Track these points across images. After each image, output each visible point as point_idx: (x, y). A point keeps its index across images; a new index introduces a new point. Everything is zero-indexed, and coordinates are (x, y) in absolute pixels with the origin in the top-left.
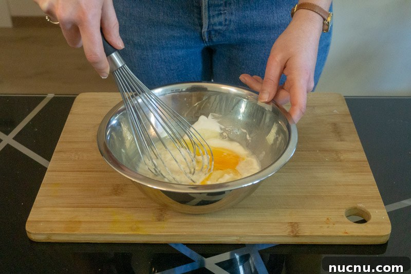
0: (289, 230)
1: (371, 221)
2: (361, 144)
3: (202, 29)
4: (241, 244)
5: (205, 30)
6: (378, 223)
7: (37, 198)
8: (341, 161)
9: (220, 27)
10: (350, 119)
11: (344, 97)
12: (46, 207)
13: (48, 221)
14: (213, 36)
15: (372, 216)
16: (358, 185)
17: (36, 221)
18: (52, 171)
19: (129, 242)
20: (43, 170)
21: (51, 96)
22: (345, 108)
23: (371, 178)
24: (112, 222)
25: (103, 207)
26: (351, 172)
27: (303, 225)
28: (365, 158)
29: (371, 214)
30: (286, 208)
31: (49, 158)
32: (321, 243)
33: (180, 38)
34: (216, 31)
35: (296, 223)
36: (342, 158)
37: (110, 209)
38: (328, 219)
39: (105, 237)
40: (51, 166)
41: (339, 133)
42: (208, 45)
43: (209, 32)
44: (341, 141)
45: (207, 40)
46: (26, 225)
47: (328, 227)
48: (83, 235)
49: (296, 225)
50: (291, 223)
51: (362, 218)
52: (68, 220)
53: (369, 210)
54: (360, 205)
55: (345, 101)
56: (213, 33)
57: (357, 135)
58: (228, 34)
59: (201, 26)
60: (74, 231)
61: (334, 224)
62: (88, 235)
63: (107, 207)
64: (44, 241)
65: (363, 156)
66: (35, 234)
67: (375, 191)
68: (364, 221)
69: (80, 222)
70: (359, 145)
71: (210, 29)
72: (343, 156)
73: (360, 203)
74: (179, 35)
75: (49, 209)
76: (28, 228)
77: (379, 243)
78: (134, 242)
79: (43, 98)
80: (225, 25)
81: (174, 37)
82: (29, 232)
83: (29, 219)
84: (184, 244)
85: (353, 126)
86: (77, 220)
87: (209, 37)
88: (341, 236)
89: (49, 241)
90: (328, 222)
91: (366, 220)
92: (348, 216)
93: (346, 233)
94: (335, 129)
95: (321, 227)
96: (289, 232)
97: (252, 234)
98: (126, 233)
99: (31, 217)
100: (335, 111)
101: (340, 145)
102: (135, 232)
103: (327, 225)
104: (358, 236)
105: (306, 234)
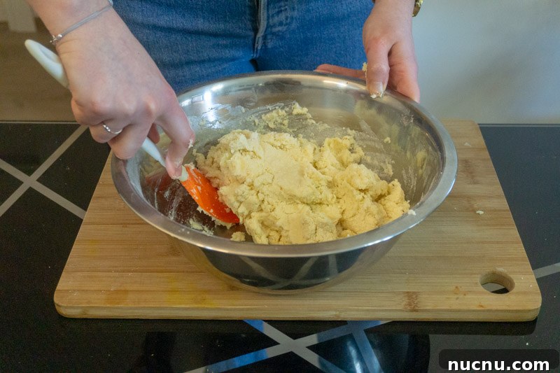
0: (404, 303)
1: (514, 290)
4: (342, 321)
6: (525, 293)
7: (70, 260)
8: (474, 210)
10: (486, 154)
11: (479, 124)
12: (81, 271)
13: (83, 290)
14: (269, 41)
15: (516, 284)
16: (498, 243)
17: (67, 290)
18: (89, 224)
19: (192, 318)
20: (79, 221)
22: (480, 140)
23: (514, 233)
24: (169, 291)
25: (157, 272)
26: (488, 225)
27: (424, 296)
28: (507, 207)
29: (515, 281)
30: (401, 273)
31: (84, 206)
32: (448, 320)
34: (274, 34)
35: (414, 293)
36: (475, 206)
37: (166, 274)
38: (457, 287)
39: (160, 311)
40: (87, 216)
41: (471, 173)
43: (265, 37)
44: (475, 183)
45: (259, 48)
46: (55, 295)
47: (457, 299)
48: (131, 308)
49: (414, 296)
50: (408, 292)
51: (502, 286)
52: (110, 289)
53: (511, 276)
54: (501, 269)
55: (479, 131)
57: (496, 176)
60: (118, 303)
61: (465, 295)
62: (136, 308)
63: (162, 272)
64: (79, 317)
65: (503, 204)
66: (66, 307)
67: (520, 251)
68: (505, 291)
69: (126, 292)
70: (498, 189)
71: (267, 33)
72: (478, 204)
73: (502, 266)
75: (85, 274)
76: (57, 299)
77: (525, 321)
78: (198, 318)
82: (58, 305)
83: (58, 288)
84: (264, 321)
85: (490, 164)
86: (123, 288)
88: (474, 311)
89: (85, 317)
90: (456, 291)
91: (508, 289)
92: (483, 284)
93: (482, 306)
94: (466, 168)
95: (448, 298)
96: (406, 305)
97: (356, 308)
98: (188, 306)
99: (63, 284)
100: (466, 144)
101: (472, 189)
102: (200, 306)
103: (456, 296)
104: (497, 311)
105: (428, 308)
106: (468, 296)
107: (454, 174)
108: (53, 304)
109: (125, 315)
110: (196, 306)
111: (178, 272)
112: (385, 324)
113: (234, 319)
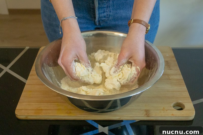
0: (144, 114)
1: (185, 109)
2: (180, 71)
3: (95, 19)
4: (121, 120)
5: (97, 20)
6: (189, 110)
7: (21, 98)
8: (170, 79)
9: (105, 19)
10: (174, 59)
11: (172, 48)
12: (25, 102)
13: (26, 109)
14: (101, 23)
15: (186, 107)
16: (179, 91)
17: (20, 109)
18: (28, 85)
19: (66, 120)
20: (24, 84)
21: (27, 48)
22: (172, 54)
23: (185, 88)
24: (58, 109)
25: (53, 102)
26: (176, 85)
27: (152, 111)
28: (182, 78)
29: (185, 106)
30: (143, 103)
31: (26, 78)
32: (161, 120)
33: (84, 23)
34: (102, 20)
35: (148, 110)
36: (171, 78)
37: (56, 103)
38: (164, 108)
39: (54, 117)
40: (27, 82)
41: (169, 66)
42: (98, 27)
43: (99, 21)
44: (170, 69)
45: (98, 25)
46: (16, 111)
47: (164, 112)
48: (43, 116)
49: (148, 111)
50: (146, 110)
51: (180, 107)
52: (36, 109)
53: (184, 104)
54: (180, 101)
55: (172, 50)
56: (101, 21)
57: (178, 67)
58: (108, 22)
59: (95, 18)
60: (39, 114)
61: (167, 111)
62: (45, 116)
63: (55, 102)
64: (24, 119)
65: (181, 77)
66: (20, 116)
67: (187, 94)
68: (181, 109)
69: (42, 110)
70: (179, 72)
71: (99, 20)
72: (171, 77)
73: (180, 100)
74: (83, 22)
75: (26, 103)
76: (16, 112)
77: (189, 120)
78: (68, 120)
79: (24, 49)
80: (107, 17)
81: (81, 23)
82: (17, 115)
83: (17, 108)
84: (93, 120)
85: (176, 62)
86: (40, 108)
87: (99, 23)
88: (170, 117)
89: (26, 119)
90: (164, 109)
91: (183, 108)
92: (173, 107)
93: (173, 115)
94: (167, 64)
95: (160, 112)
96: (145, 114)
97: (127, 115)
98: (64, 115)
99: (18, 107)
100: (167, 55)
101: (169, 72)
102: (69, 115)
103: (163, 111)
104: (179, 116)
105: (153, 116)
106: (168, 111)
107: (163, 68)
108: (15, 114)
109: (41, 118)
110: (68, 115)
111: (60, 102)
112: (138, 122)
113: (82, 120)
